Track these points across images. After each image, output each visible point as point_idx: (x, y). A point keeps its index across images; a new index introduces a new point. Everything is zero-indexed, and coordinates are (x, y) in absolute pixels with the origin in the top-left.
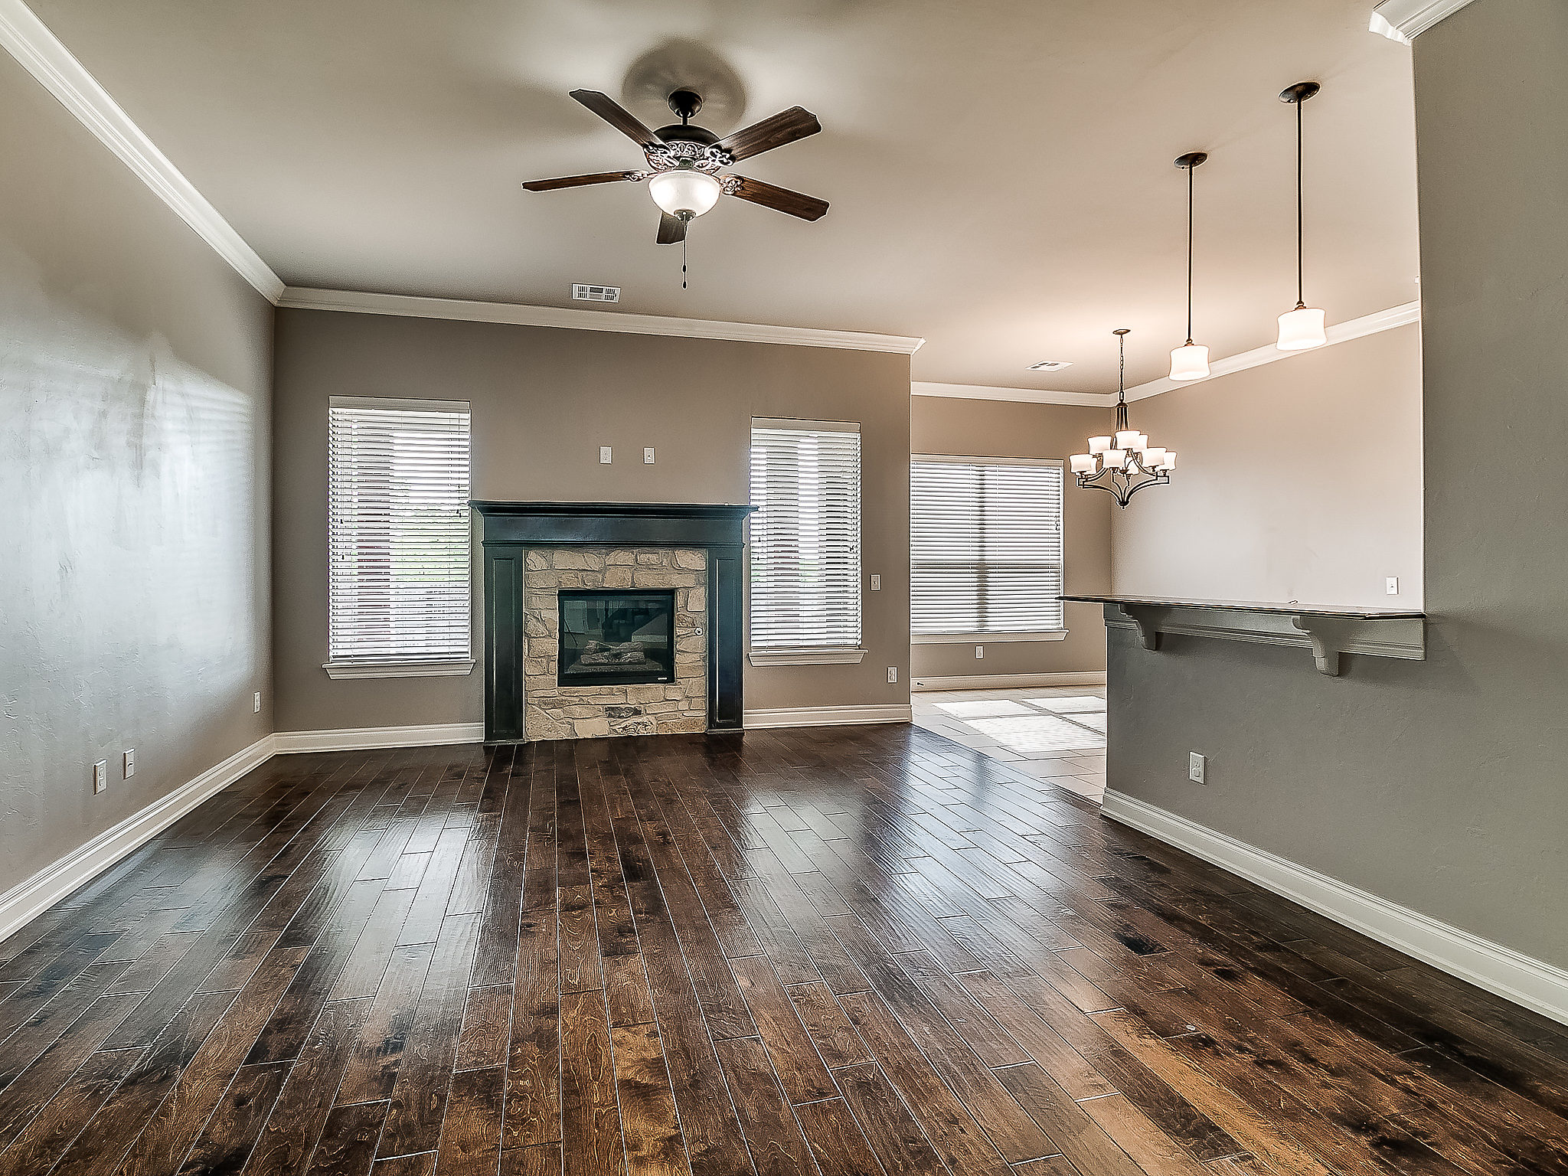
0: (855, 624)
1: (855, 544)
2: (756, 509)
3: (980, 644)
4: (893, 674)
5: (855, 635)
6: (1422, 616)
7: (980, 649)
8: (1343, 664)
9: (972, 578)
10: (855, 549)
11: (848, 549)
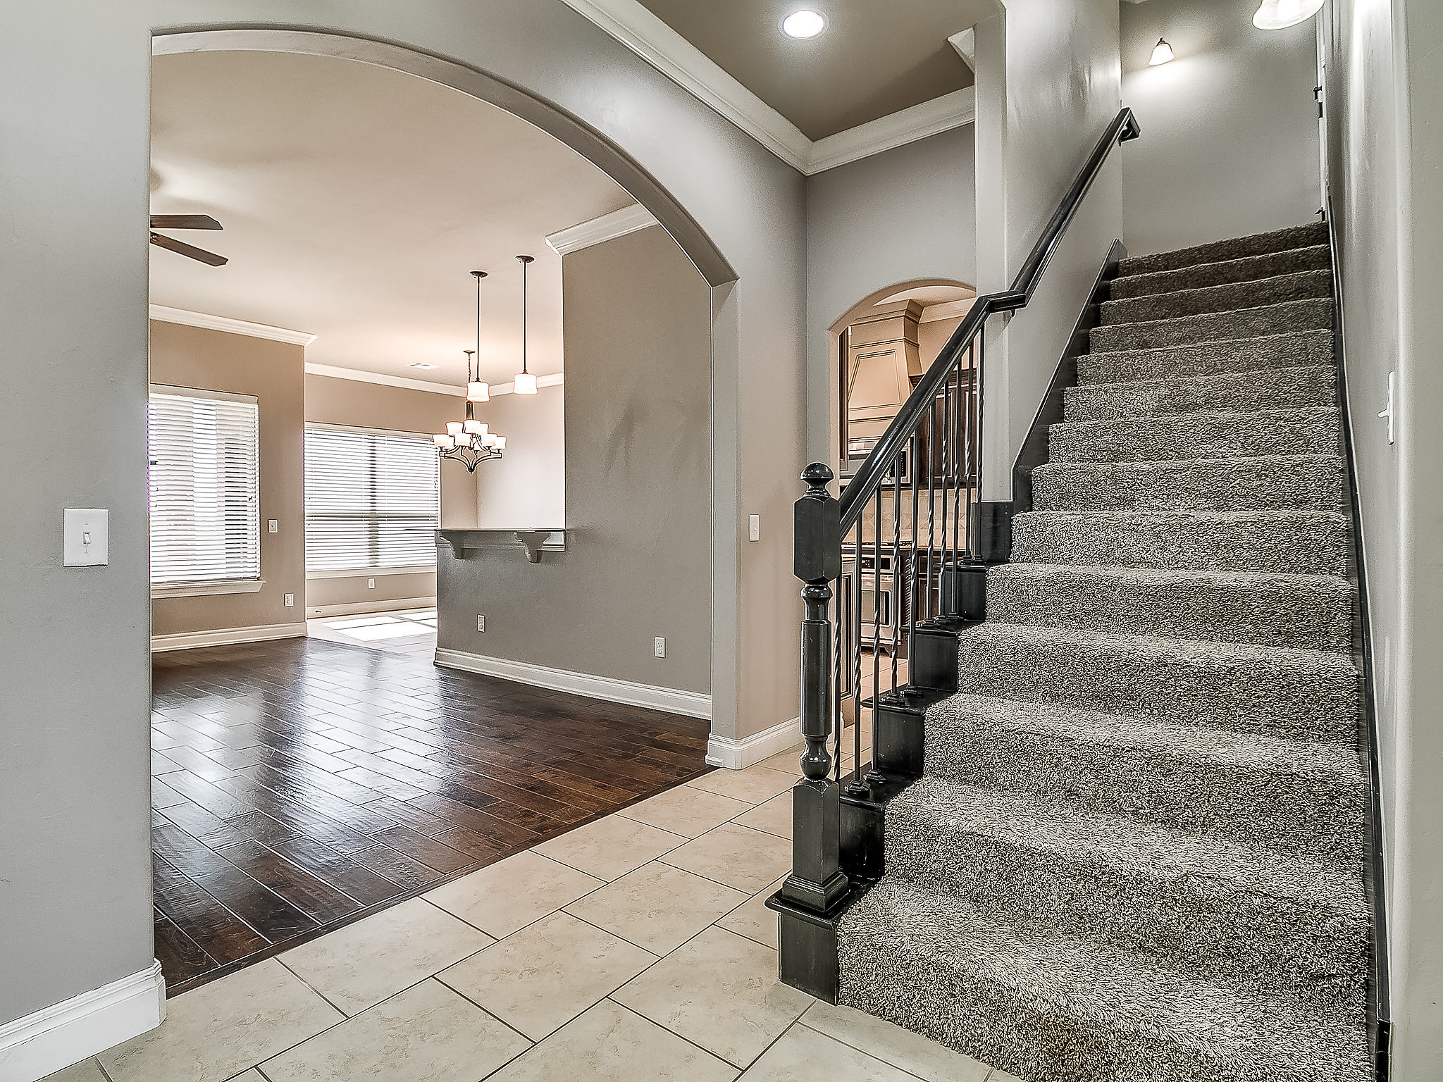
0: (254, 560)
1: (253, 495)
2: (154, 463)
3: (372, 577)
4: (290, 599)
5: (254, 570)
6: (564, 530)
7: (371, 581)
8: (538, 557)
9: (364, 525)
10: (254, 500)
11: (247, 499)
